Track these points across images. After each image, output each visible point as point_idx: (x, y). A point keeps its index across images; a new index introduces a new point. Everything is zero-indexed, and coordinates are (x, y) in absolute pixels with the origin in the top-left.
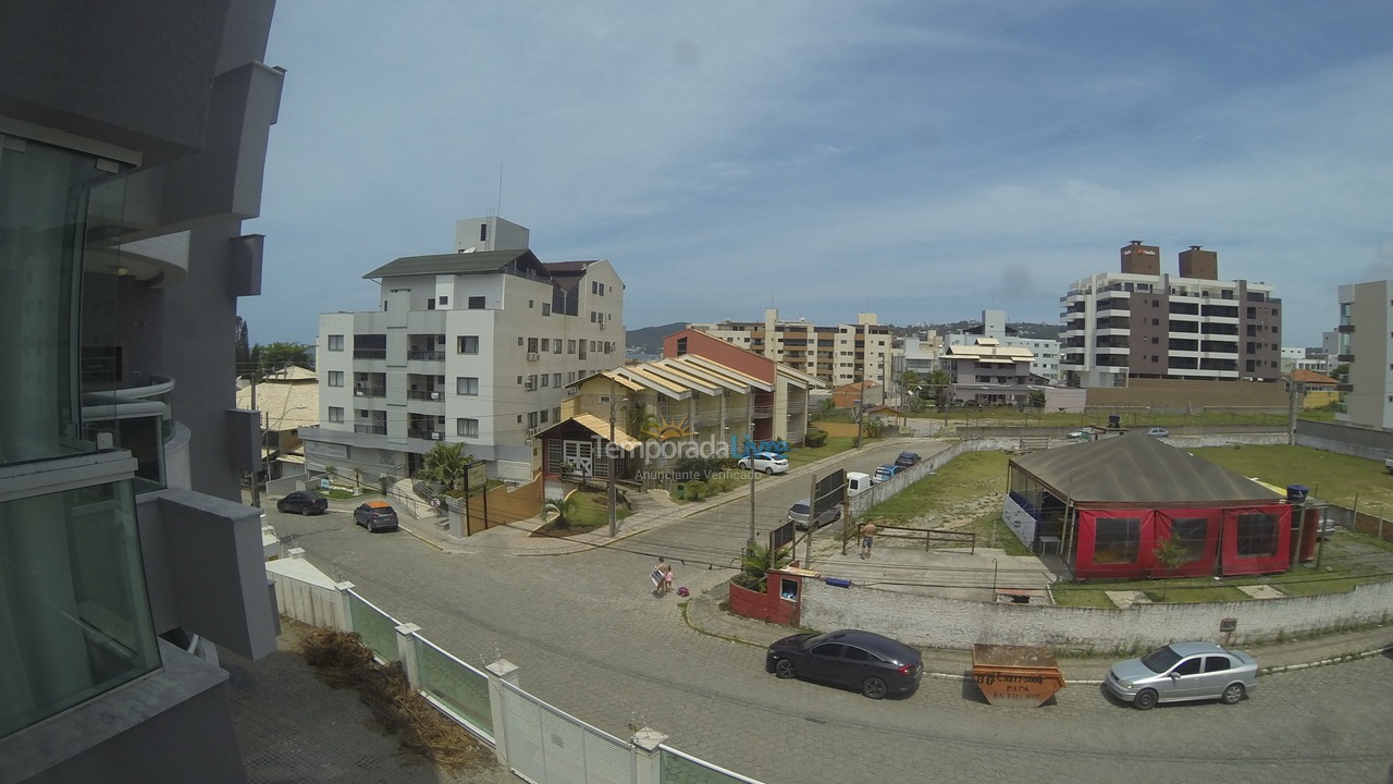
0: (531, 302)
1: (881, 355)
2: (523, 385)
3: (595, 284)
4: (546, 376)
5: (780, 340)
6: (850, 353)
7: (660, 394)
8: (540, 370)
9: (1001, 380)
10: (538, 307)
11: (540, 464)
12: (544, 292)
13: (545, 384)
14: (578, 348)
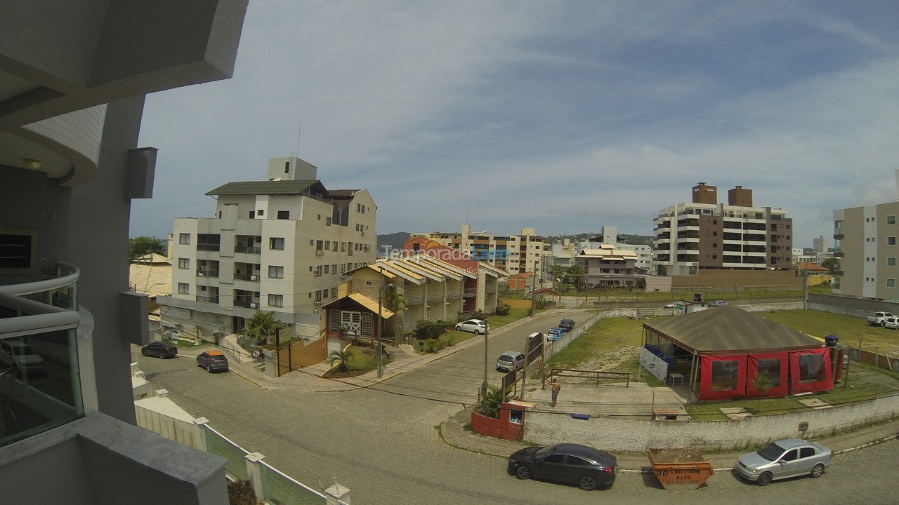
0: (319, 216)
1: (537, 255)
2: (312, 273)
3: (359, 205)
4: (327, 266)
5: (471, 245)
6: (517, 254)
7: (404, 279)
8: (324, 262)
9: (617, 271)
10: (324, 220)
11: (324, 327)
12: (327, 210)
13: (326, 272)
14: (350, 248)
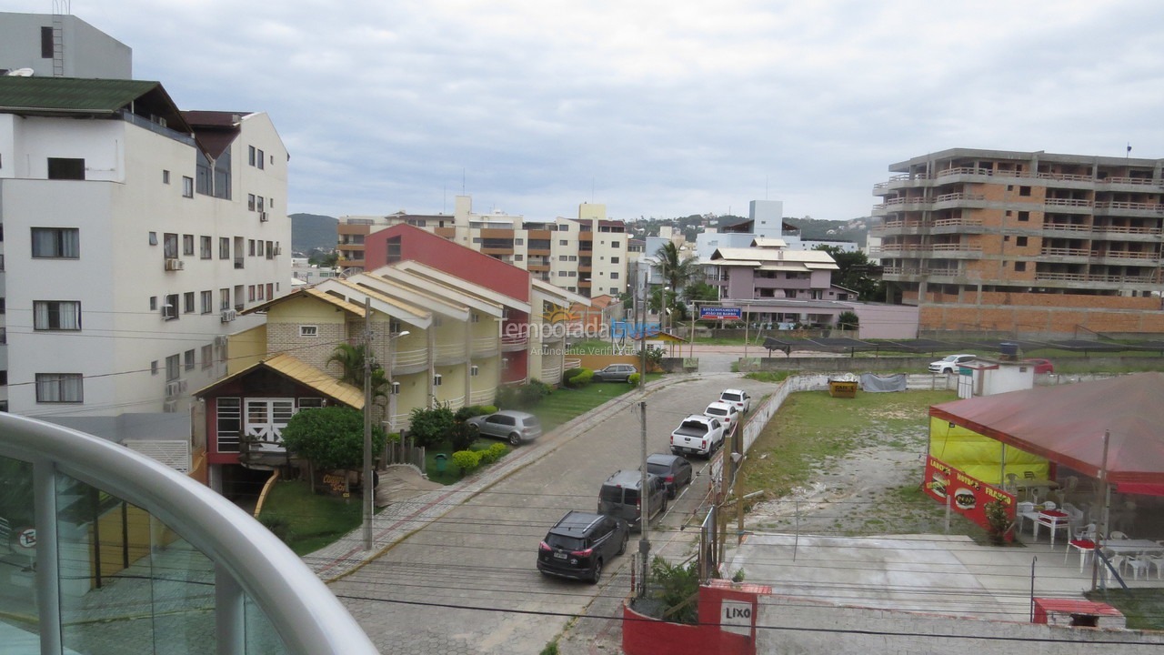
0: (166, 173)
1: (615, 260)
2: (157, 312)
3: (252, 149)
4: (189, 296)
5: (476, 240)
6: (573, 258)
7: (392, 318)
9: (790, 293)
10: (177, 184)
12: (183, 156)
13: (190, 308)
14: (233, 251)
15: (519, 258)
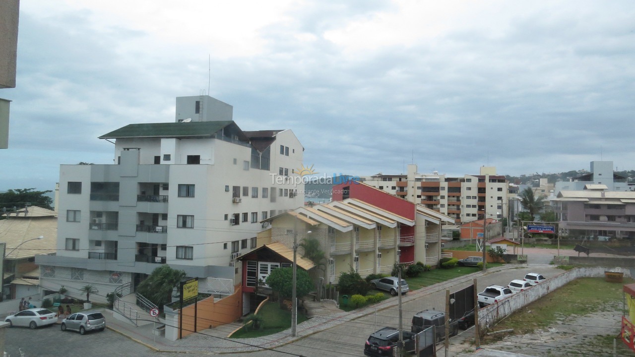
0: (235, 159)
1: (500, 198)
2: (228, 222)
3: (282, 147)
4: (245, 215)
5: (418, 188)
6: (475, 198)
7: (330, 227)
8: (240, 209)
10: (241, 164)
11: (240, 280)
12: (246, 152)
13: (245, 220)
14: (270, 194)
15: (443, 197)
